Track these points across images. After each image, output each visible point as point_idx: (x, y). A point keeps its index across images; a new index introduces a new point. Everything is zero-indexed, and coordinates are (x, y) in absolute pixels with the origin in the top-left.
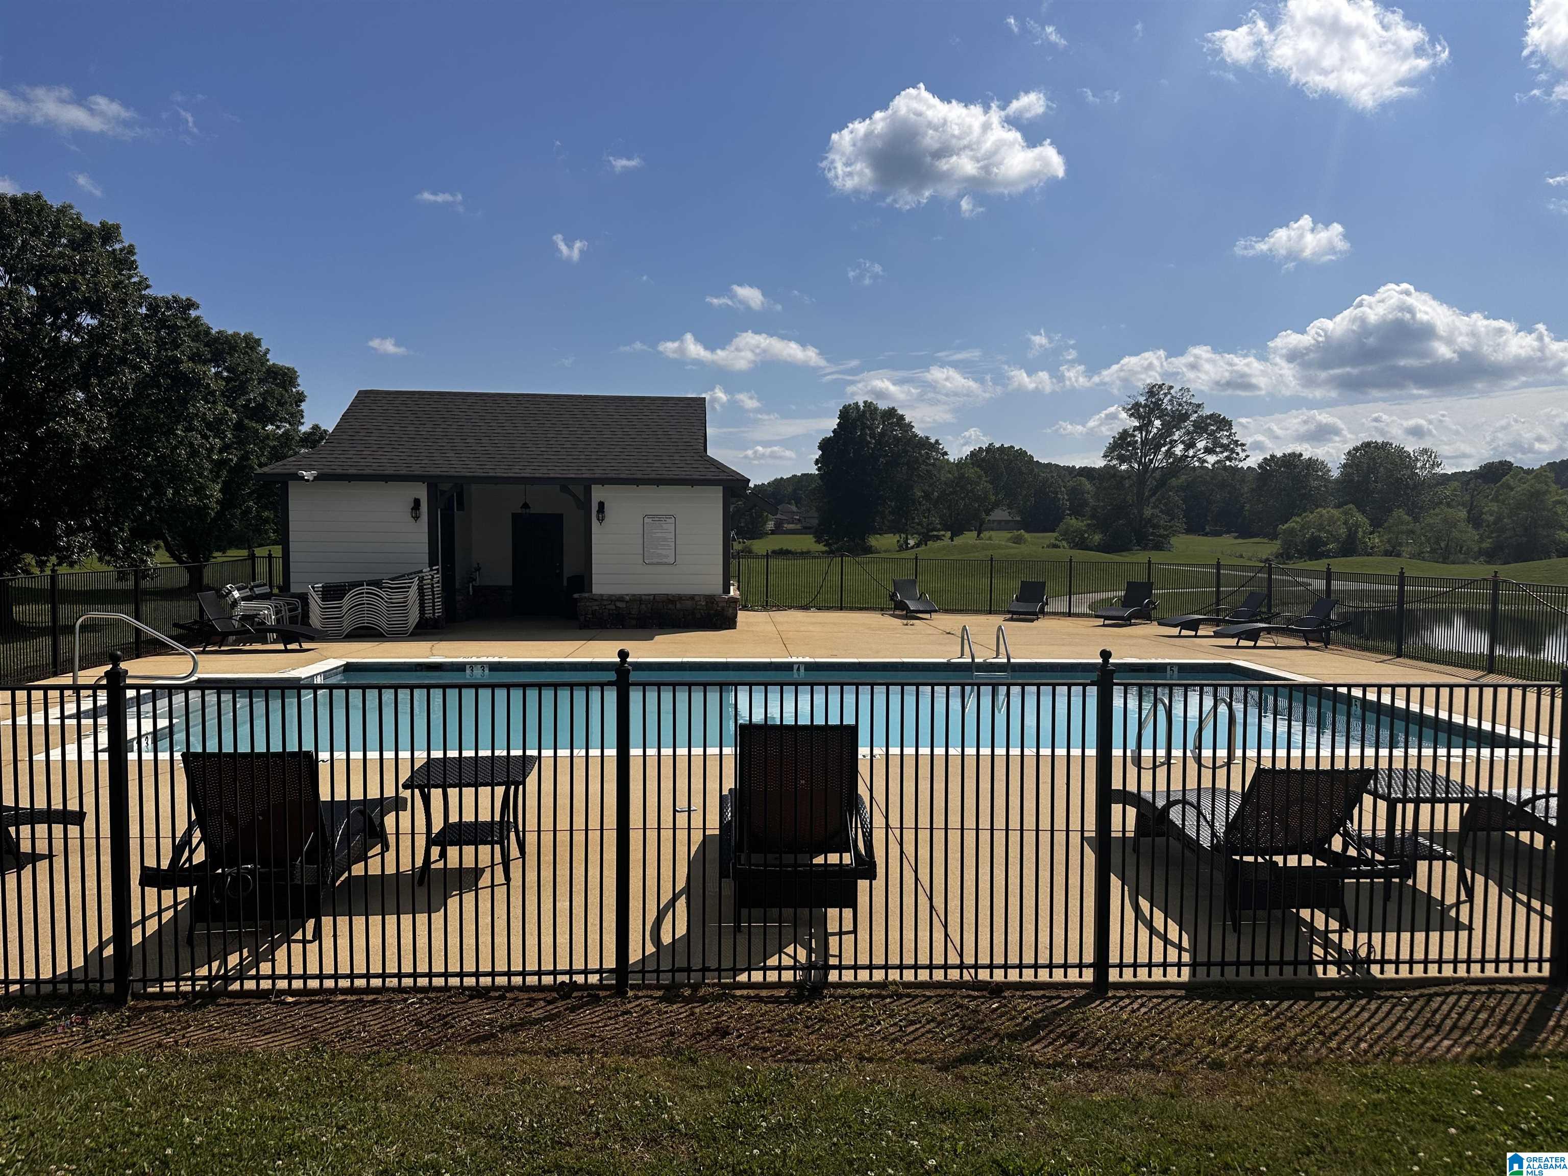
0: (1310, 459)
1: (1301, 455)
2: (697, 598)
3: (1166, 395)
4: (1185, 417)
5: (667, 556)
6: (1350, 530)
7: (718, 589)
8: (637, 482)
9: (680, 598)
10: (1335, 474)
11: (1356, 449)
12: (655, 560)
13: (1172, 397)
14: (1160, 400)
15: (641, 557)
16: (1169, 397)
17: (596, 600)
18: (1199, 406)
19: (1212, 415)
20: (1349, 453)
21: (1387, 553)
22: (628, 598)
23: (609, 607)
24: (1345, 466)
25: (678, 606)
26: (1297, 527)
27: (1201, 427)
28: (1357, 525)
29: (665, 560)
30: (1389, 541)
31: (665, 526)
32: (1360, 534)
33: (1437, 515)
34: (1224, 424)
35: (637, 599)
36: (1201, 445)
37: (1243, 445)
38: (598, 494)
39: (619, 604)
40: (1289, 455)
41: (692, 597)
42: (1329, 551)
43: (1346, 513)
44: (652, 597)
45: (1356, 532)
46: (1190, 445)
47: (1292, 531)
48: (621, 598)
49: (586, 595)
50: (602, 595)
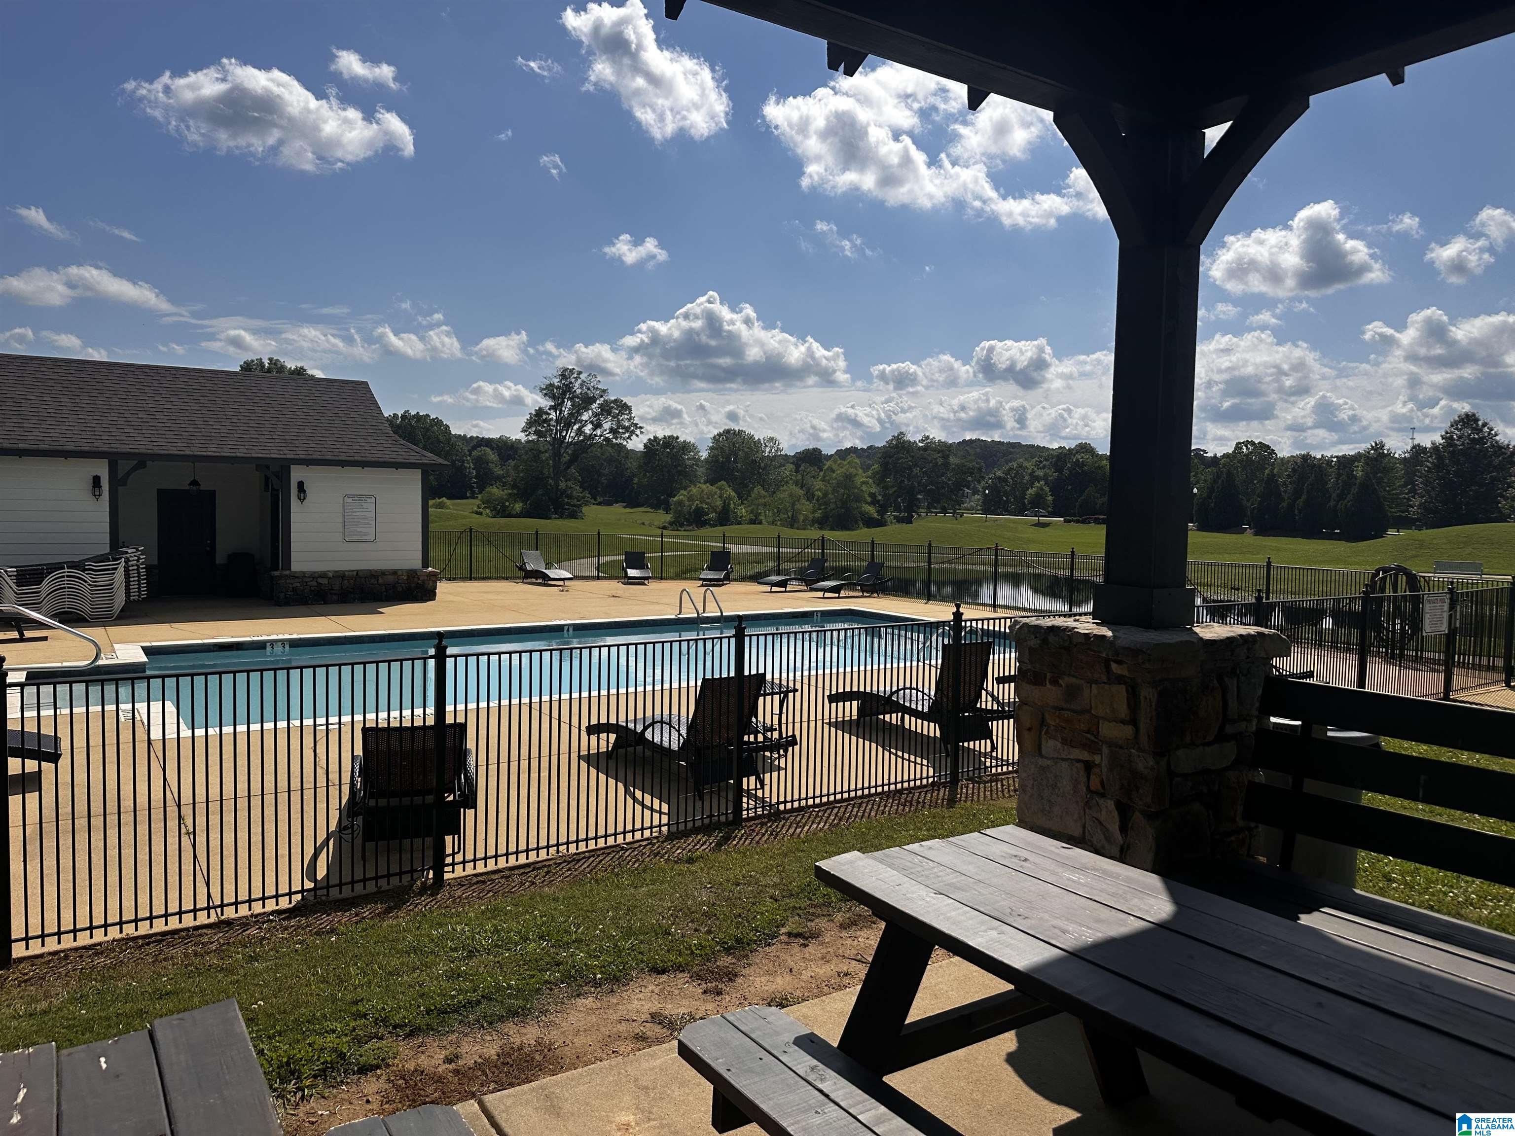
0: (684, 441)
1: (678, 438)
2: (400, 573)
3: (576, 379)
4: (593, 400)
5: (366, 534)
6: (724, 503)
7: (417, 564)
8: (342, 464)
9: (383, 573)
10: (704, 455)
11: (720, 435)
12: (354, 538)
13: (583, 381)
14: (571, 383)
15: (341, 534)
16: (579, 381)
17: (298, 577)
18: (604, 391)
19: (616, 400)
20: (714, 437)
21: (752, 522)
22: (331, 575)
23: (311, 583)
24: (711, 448)
25: (381, 581)
26: (685, 499)
27: (606, 409)
28: (730, 498)
29: (364, 538)
30: (752, 512)
31: (365, 505)
32: (732, 506)
33: (784, 491)
34: (625, 408)
35: (341, 576)
37: (641, 428)
38: (297, 474)
39: (320, 580)
40: (669, 437)
41: (395, 572)
42: (710, 519)
43: (720, 489)
44: (355, 573)
45: (729, 504)
47: (680, 503)
48: (323, 575)
49: (287, 572)
50: (304, 573)
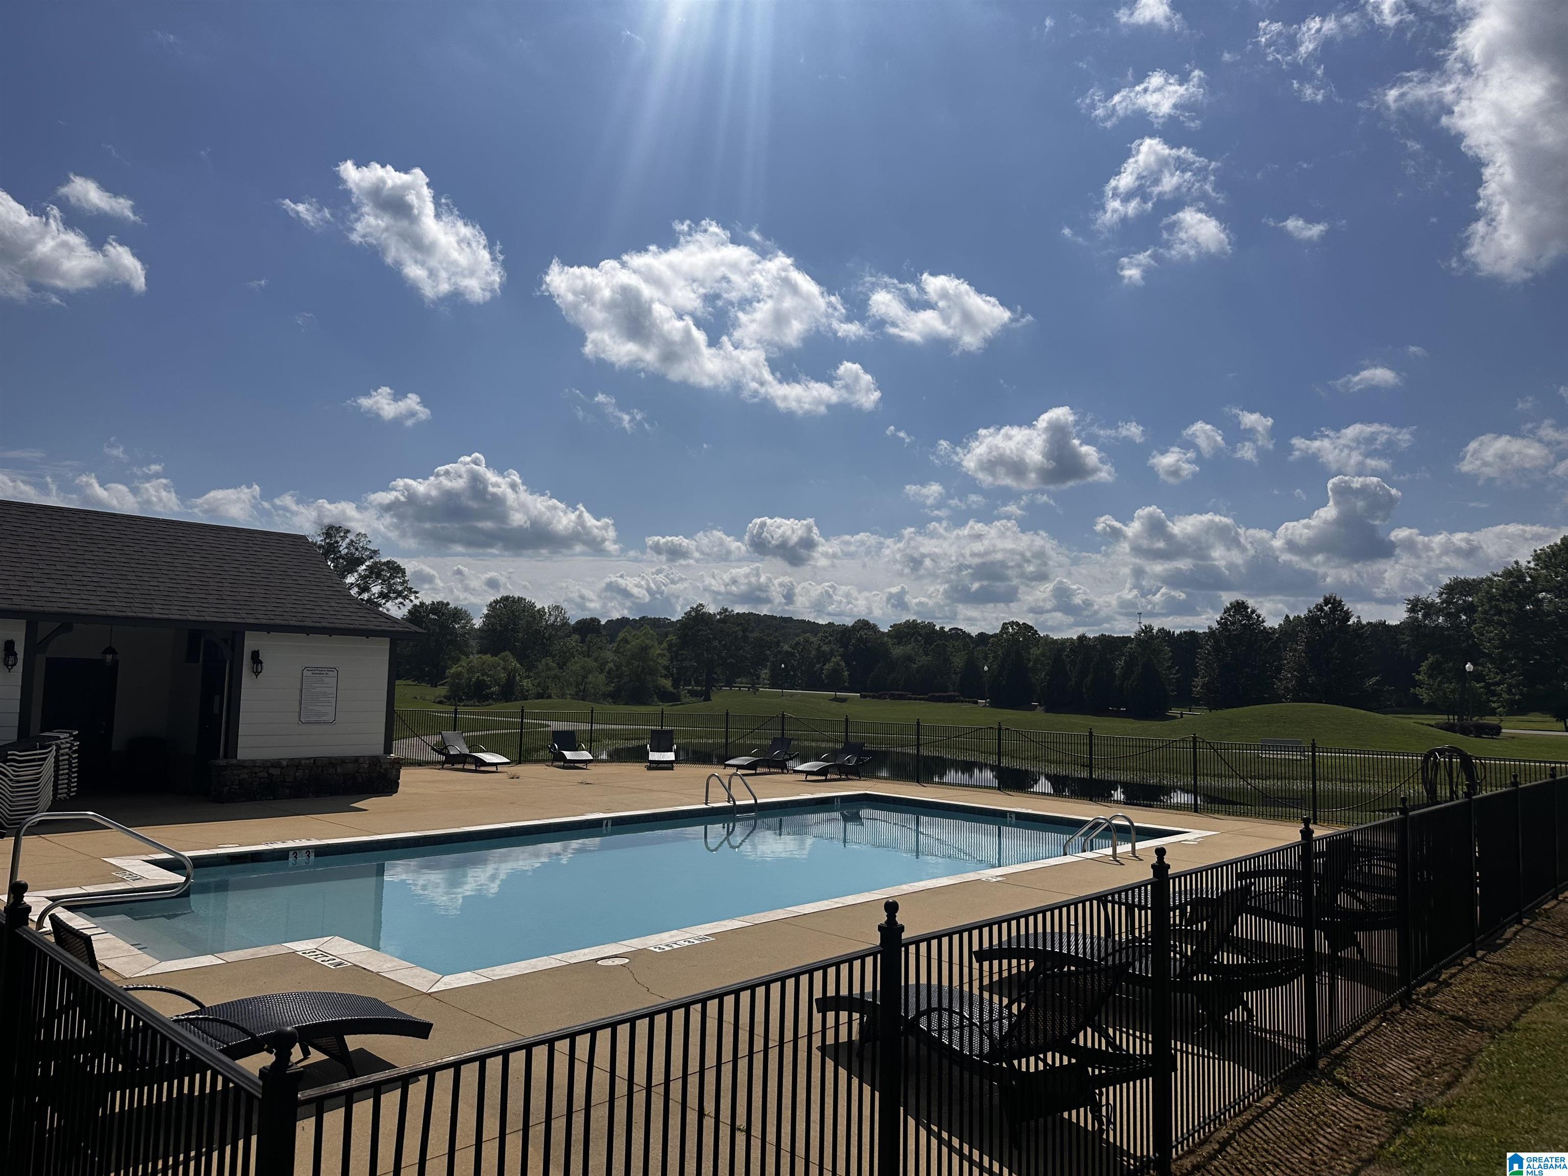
0: (455, 608)
1: (448, 604)
2: (361, 760)
3: (344, 538)
4: (361, 561)
5: (325, 714)
6: (509, 675)
7: (379, 750)
8: (308, 630)
9: (343, 761)
10: (478, 623)
11: (496, 602)
12: (313, 719)
13: (352, 541)
14: (337, 542)
15: (297, 714)
16: (347, 540)
17: (244, 767)
18: (375, 552)
19: (388, 562)
20: (490, 605)
21: (540, 696)
22: (284, 763)
23: (261, 774)
24: (487, 616)
25: (339, 770)
26: (464, 671)
27: (375, 572)
28: (515, 670)
29: (323, 719)
30: (539, 685)
31: (326, 680)
32: (518, 678)
33: (576, 663)
34: (396, 570)
35: (295, 764)
36: (376, 589)
37: (416, 592)
38: (251, 642)
39: (273, 771)
40: (438, 603)
41: (356, 760)
42: (493, 693)
43: (504, 660)
45: (514, 677)
46: (365, 589)
47: (458, 675)
49: (232, 761)
